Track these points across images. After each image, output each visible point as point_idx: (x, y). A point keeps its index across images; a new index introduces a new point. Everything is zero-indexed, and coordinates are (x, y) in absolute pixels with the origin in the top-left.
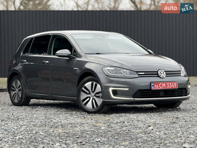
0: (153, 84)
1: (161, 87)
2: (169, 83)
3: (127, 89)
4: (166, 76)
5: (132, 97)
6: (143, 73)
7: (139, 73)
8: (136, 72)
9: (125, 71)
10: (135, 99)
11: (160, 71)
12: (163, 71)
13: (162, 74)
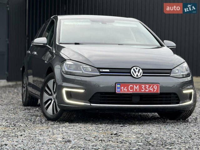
0: (119, 86)
1: (132, 90)
2: (145, 85)
3: (82, 91)
4: (143, 76)
5: (88, 102)
6: (108, 70)
7: (101, 70)
8: (98, 68)
9: (84, 66)
10: (92, 104)
11: (134, 68)
12: (138, 68)
13: (137, 73)
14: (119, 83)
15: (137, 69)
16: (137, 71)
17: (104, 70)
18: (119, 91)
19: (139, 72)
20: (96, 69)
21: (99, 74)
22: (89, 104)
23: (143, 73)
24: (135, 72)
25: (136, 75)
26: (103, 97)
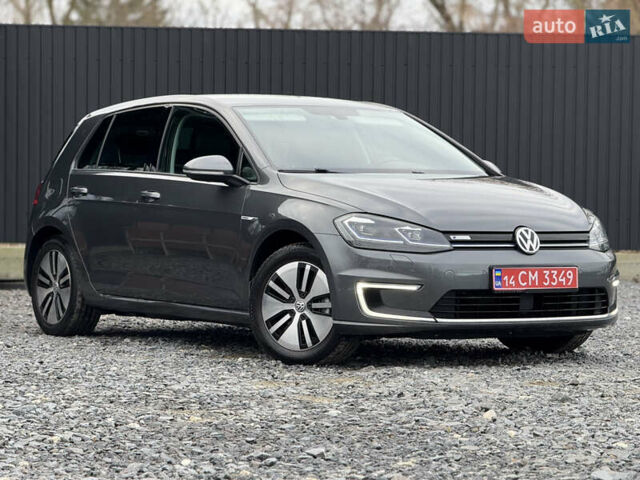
0: (498, 274)
1: (525, 284)
2: (550, 271)
3: (414, 288)
4: (541, 248)
5: (429, 314)
6: (467, 238)
7: (452, 237)
8: (444, 232)
9: (408, 228)
10: (439, 320)
11: (522, 230)
12: (530, 231)
13: (529, 242)
14: (499, 268)
15: (527, 231)
16: (529, 237)
17: (459, 237)
18: (499, 287)
19: (532, 240)
20: (441, 234)
21: (448, 246)
22: (433, 320)
23: (542, 242)
24: (526, 240)
25: (528, 247)
26: (463, 301)
